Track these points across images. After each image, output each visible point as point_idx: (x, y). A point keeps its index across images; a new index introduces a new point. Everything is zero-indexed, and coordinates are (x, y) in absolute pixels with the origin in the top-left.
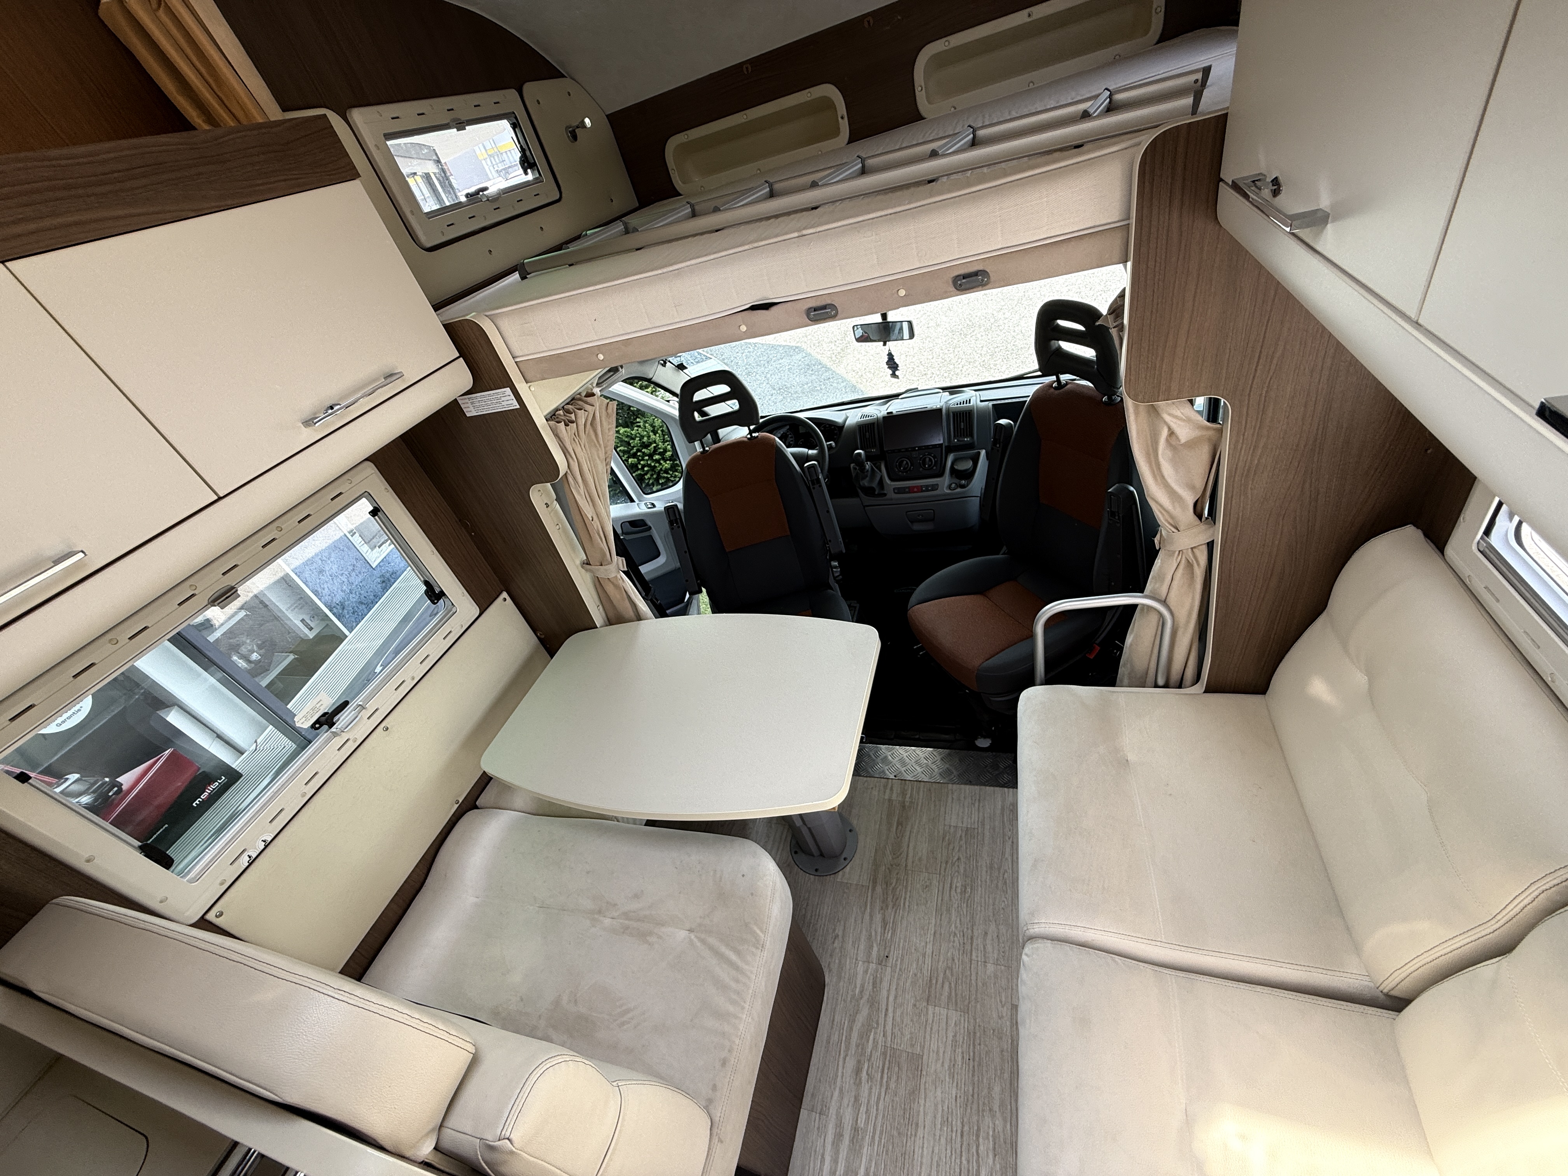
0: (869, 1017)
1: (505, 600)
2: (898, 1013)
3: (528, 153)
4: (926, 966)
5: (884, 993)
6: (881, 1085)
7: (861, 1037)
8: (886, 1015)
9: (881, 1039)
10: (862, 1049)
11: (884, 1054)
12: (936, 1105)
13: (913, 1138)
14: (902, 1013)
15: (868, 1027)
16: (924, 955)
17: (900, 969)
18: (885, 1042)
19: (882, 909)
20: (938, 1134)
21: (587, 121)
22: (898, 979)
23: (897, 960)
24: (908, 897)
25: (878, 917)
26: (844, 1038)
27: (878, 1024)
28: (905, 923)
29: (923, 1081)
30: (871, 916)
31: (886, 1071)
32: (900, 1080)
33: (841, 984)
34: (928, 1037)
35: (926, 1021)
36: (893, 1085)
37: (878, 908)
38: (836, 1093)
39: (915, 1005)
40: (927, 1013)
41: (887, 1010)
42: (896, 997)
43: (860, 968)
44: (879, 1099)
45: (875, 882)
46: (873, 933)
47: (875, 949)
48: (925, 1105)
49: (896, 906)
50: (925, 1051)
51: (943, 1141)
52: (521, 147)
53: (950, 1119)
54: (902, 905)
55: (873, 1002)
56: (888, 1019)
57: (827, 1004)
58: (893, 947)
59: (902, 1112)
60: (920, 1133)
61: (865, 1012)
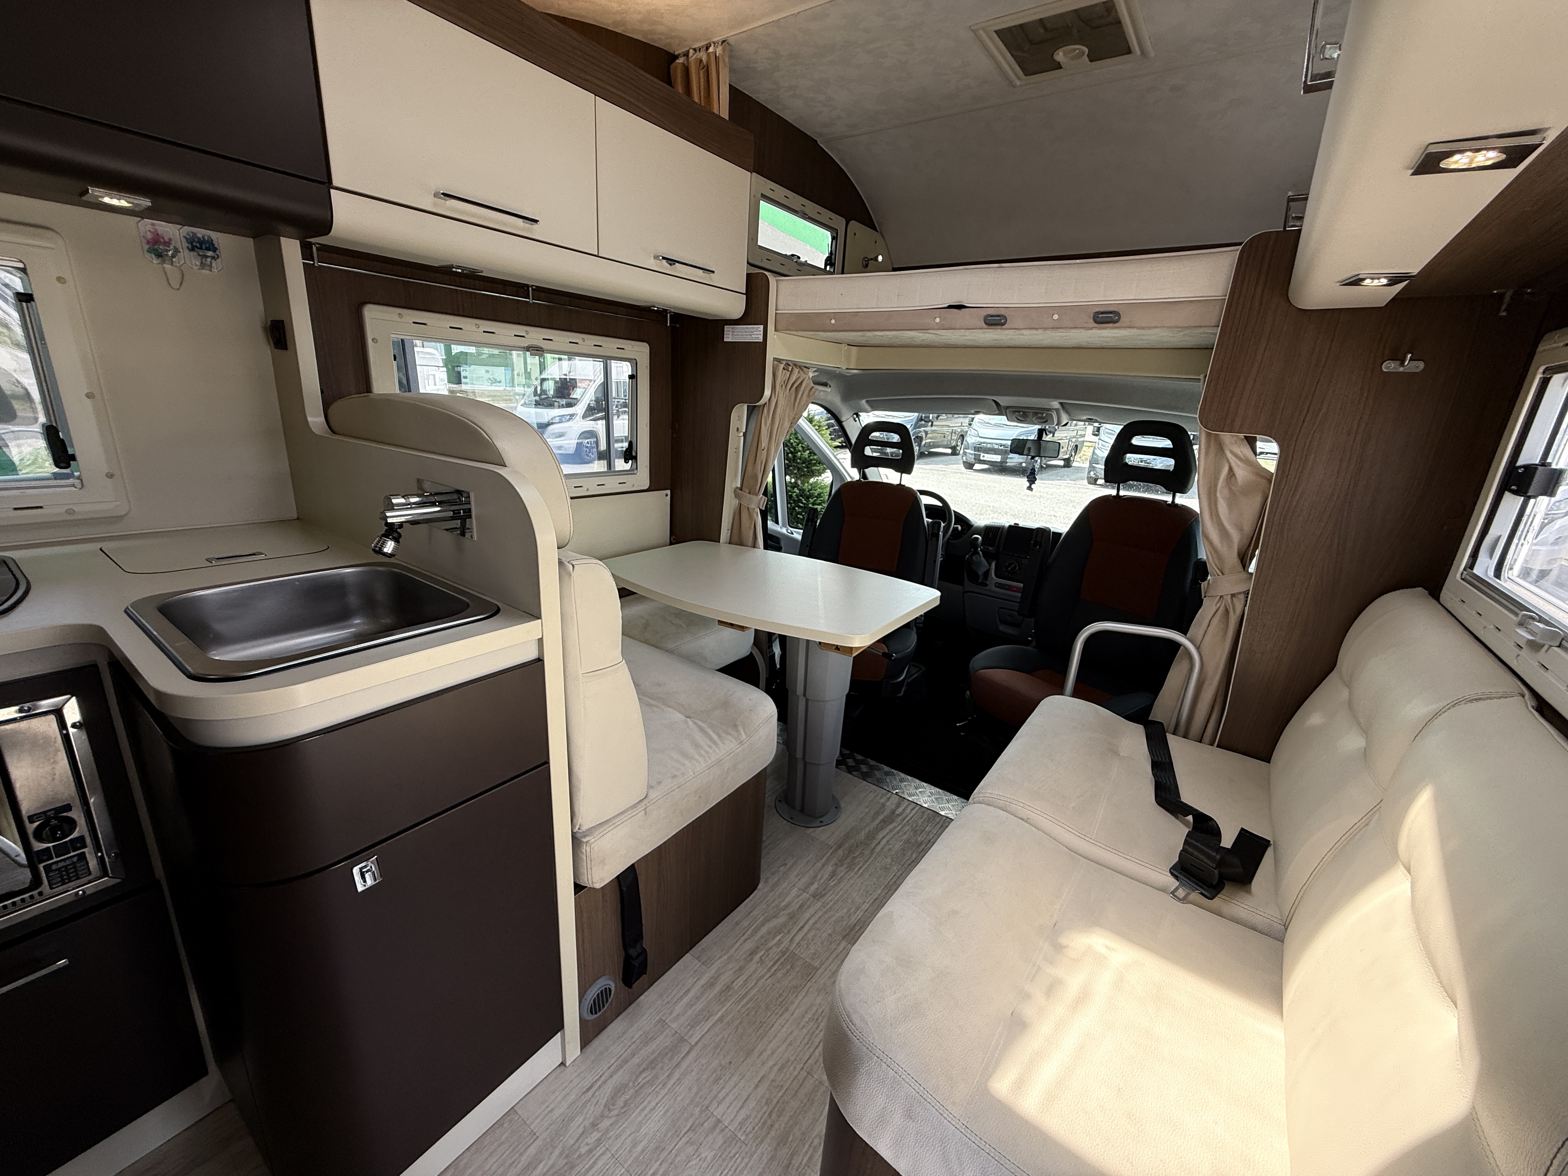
0: (784, 925)
1: (667, 495)
2: (812, 933)
3: (833, 257)
4: (856, 915)
5: (807, 915)
6: (769, 970)
7: (769, 933)
8: (800, 929)
9: (786, 942)
10: (766, 941)
11: (783, 953)
12: (812, 1005)
13: (778, 1016)
14: (815, 936)
15: (779, 930)
16: (858, 909)
17: (830, 908)
18: (789, 945)
19: (836, 865)
20: (803, 1023)
21: (880, 258)
22: (825, 913)
23: (831, 901)
24: (864, 867)
25: (830, 868)
26: (753, 927)
27: (789, 932)
28: (852, 882)
29: (809, 984)
30: (823, 865)
31: (779, 963)
32: (788, 975)
33: (772, 894)
34: (831, 959)
35: (835, 949)
36: (779, 975)
37: (832, 862)
38: (726, 957)
39: (830, 935)
40: (839, 944)
41: (803, 927)
42: (815, 923)
43: (794, 892)
44: (761, 977)
45: (840, 847)
46: (819, 877)
47: (815, 886)
48: (801, 1000)
49: (850, 868)
50: (823, 967)
51: (805, 1031)
52: (831, 251)
53: (820, 1020)
54: (856, 869)
55: (792, 917)
56: (800, 933)
57: (751, 901)
58: (831, 892)
59: (778, 995)
60: (786, 1015)
61: (782, 919)
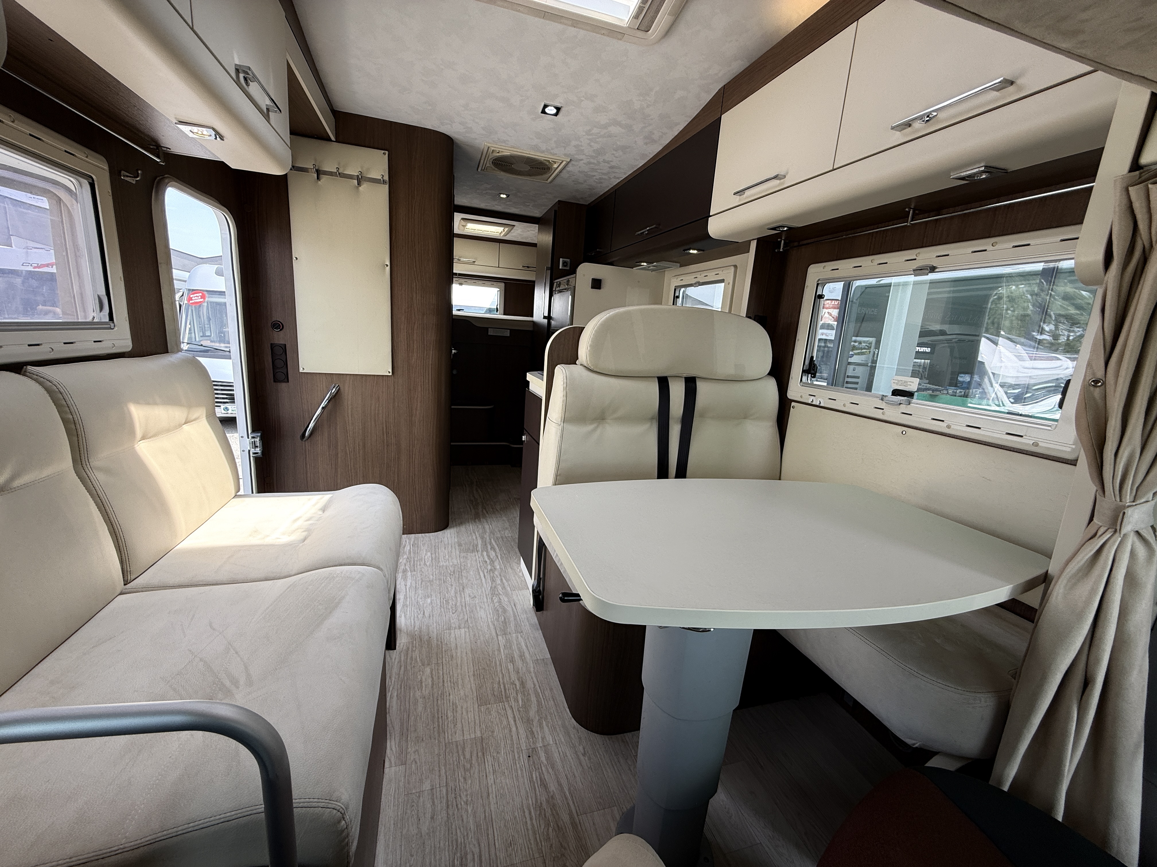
0: (527, 712)
2: (505, 722)
4: (490, 763)
5: (522, 731)
6: (504, 683)
7: (529, 700)
8: (514, 717)
9: (513, 703)
10: (524, 694)
11: (507, 697)
12: (463, 686)
13: (475, 670)
14: (501, 723)
15: (526, 707)
16: (494, 771)
17: (513, 752)
18: (509, 703)
19: (552, 796)
20: (460, 677)
22: (513, 744)
23: (519, 757)
24: (529, 822)
25: (553, 787)
26: (540, 694)
27: (519, 711)
28: (523, 792)
29: (475, 694)
30: (560, 784)
31: (503, 690)
32: (491, 689)
33: (560, 723)
34: (477, 717)
35: (480, 726)
36: (496, 686)
37: (557, 796)
38: (532, 670)
39: (493, 732)
40: (481, 731)
41: (515, 721)
42: (510, 731)
43: (550, 739)
44: (503, 678)
45: (574, 824)
46: (550, 770)
47: (543, 759)
48: (471, 685)
49: (539, 807)
50: (477, 710)
51: (456, 675)
53: (452, 685)
54: (532, 811)
55: (529, 721)
56: (512, 716)
57: (564, 707)
58: (527, 765)
59: (485, 677)
60: (471, 673)
61: (532, 713)
